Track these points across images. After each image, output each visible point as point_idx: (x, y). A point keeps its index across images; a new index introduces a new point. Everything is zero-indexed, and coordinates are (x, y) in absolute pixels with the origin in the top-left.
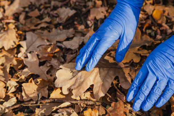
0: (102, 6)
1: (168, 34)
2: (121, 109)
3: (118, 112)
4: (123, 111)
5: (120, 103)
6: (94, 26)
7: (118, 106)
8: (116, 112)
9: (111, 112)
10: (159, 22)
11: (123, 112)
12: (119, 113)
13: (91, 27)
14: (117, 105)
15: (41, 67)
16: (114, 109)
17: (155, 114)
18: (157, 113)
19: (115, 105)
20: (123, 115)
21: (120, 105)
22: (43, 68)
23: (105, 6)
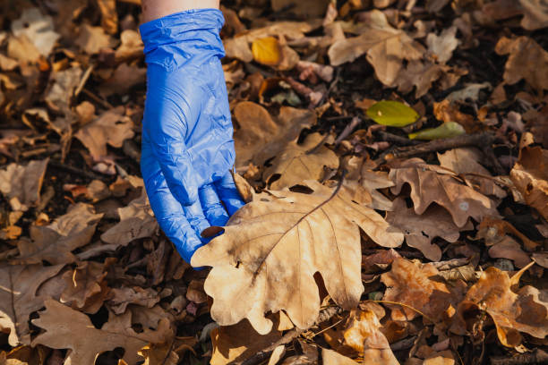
0: (97, 113)
1: (329, 79)
2: (416, 276)
3: (417, 288)
4: (426, 278)
5: (400, 266)
6: (124, 168)
7: (404, 274)
8: (412, 290)
9: (397, 298)
10: (285, 65)
11: (428, 280)
12: (421, 289)
13: (118, 173)
14: (399, 275)
15: (106, 327)
16: (400, 289)
17: (496, 238)
18: (499, 232)
19: (393, 278)
20: (434, 285)
21: (405, 269)
22: (113, 327)
23: (106, 109)
